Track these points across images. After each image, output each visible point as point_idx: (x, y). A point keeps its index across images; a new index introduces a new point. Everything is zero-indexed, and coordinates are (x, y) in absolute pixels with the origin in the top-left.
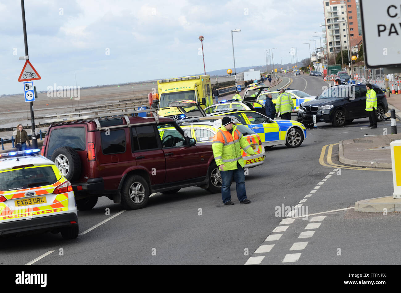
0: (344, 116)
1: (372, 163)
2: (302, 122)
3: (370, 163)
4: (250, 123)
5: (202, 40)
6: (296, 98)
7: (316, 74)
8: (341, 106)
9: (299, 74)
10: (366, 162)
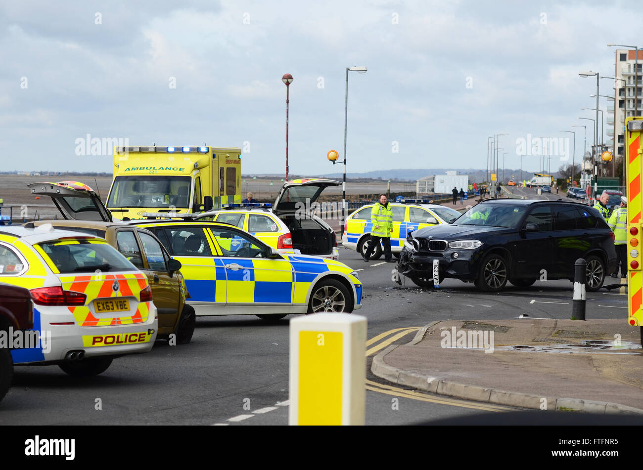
0: (505, 270)
1: (431, 380)
2: (407, 272)
3: (425, 381)
4: (220, 253)
5: (288, 84)
6: (438, 223)
7: (578, 195)
8: (500, 245)
9: (549, 192)
10: (418, 376)
